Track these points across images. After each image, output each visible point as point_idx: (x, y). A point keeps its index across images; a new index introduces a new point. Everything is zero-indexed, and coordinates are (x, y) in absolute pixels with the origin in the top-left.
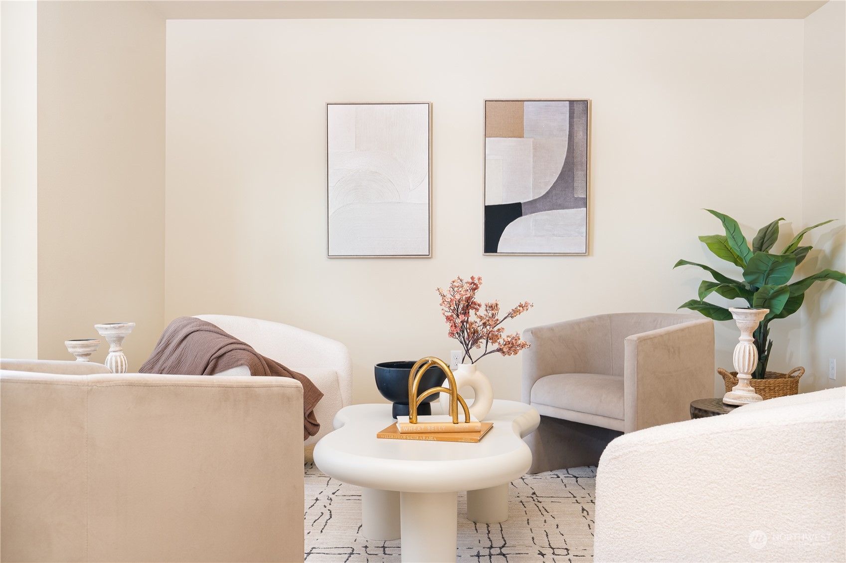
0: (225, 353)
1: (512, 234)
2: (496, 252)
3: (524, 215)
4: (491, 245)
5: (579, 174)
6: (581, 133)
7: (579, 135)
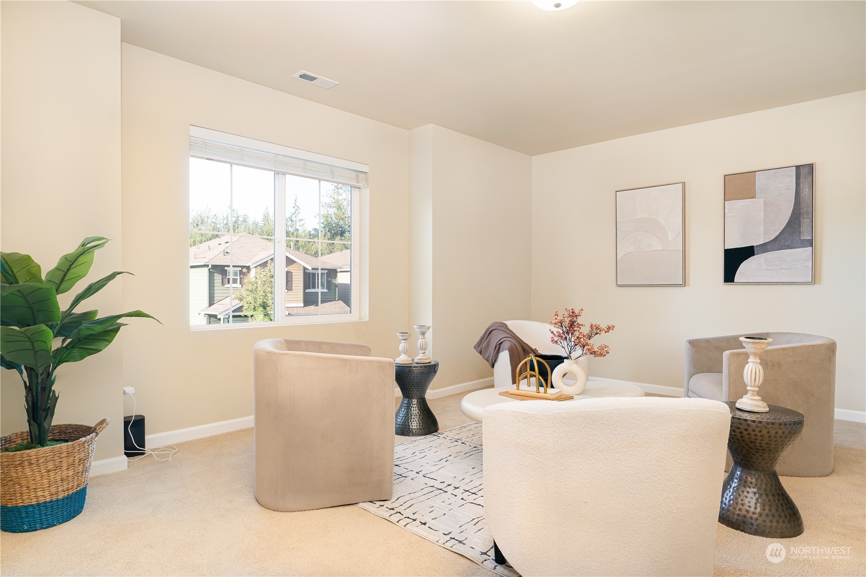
0: (502, 342)
1: (745, 269)
2: (734, 282)
3: (757, 255)
4: (729, 277)
5: (805, 222)
6: (807, 190)
7: (805, 191)
